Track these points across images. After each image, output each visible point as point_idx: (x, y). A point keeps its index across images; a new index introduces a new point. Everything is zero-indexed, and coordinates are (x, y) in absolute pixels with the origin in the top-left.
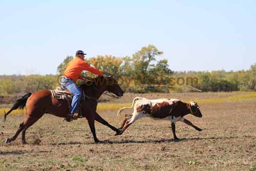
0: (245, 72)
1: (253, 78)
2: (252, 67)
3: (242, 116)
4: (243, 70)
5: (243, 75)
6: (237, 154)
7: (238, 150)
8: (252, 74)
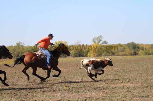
0: (13, 47)
1: (18, 50)
2: (17, 43)
3: (12, 73)
4: (12, 46)
5: (12, 49)
6: (9, 95)
7: (9, 93)
8: (17, 48)
